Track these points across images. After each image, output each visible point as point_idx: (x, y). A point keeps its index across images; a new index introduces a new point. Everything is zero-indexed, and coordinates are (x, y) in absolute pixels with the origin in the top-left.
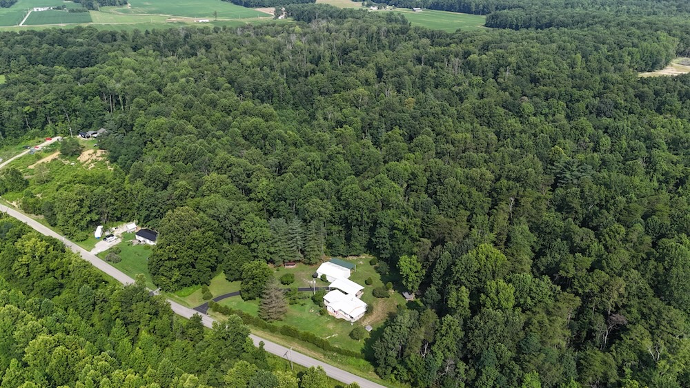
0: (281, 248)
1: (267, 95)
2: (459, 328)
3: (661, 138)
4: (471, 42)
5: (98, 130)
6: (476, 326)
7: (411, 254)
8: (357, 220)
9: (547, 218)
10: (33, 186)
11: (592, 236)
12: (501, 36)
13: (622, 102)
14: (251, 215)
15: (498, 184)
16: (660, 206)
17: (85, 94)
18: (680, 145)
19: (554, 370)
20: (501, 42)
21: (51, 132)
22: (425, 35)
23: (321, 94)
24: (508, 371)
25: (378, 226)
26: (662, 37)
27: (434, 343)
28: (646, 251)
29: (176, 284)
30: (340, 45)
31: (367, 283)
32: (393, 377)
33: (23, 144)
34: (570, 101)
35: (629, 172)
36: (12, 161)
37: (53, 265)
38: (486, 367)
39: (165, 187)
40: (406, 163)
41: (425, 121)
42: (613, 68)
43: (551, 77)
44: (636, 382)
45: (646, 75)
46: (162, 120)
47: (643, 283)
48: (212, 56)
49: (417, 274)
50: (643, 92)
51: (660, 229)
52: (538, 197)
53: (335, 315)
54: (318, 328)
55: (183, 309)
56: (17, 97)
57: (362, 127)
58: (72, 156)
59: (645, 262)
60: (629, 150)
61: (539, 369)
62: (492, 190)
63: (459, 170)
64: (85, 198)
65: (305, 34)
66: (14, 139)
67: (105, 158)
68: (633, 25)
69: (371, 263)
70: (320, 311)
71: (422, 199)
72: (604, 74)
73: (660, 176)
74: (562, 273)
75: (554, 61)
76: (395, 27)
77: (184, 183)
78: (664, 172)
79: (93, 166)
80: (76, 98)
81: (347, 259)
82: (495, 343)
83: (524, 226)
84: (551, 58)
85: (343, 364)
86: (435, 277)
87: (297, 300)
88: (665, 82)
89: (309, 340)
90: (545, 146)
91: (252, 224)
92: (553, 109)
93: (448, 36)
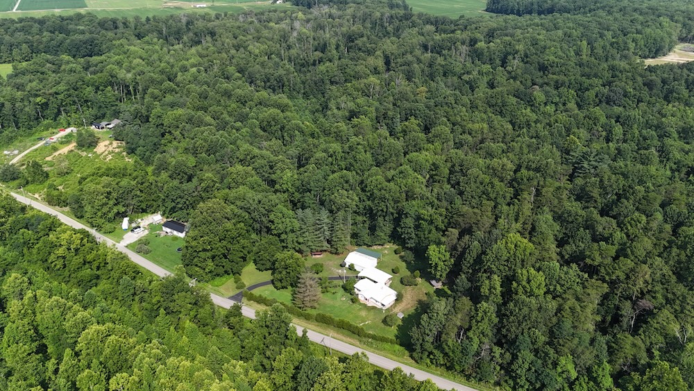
0: (309, 238)
1: (278, 85)
2: (494, 315)
3: (672, 127)
4: (476, 28)
5: (111, 120)
6: (511, 313)
7: (439, 243)
8: (382, 211)
9: (570, 208)
10: (54, 178)
11: (615, 225)
12: (506, 23)
13: (632, 90)
14: (279, 206)
15: (519, 175)
16: (677, 195)
17: (97, 84)
18: (690, 134)
19: (587, 353)
20: (507, 30)
21: (64, 123)
22: (428, 21)
23: (332, 83)
24: (543, 355)
25: (403, 216)
26: (665, 23)
27: (470, 328)
28: (668, 239)
29: (209, 275)
30: (345, 32)
31: (394, 271)
32: (428, 361)
33: (37, 136)
34: (580, 90)
35: (645, 161)
36: (29, 153)
37: (89, 257)
38: (522, 351)
39: (189, 179)
40: (427, 153)
41: (440, 111)
42: (619, 55)
43: (559, 66)
44: (666, 363)
45: (650, 62)
46: (180, 111)
47: (667, 270)
48: (219, 44)
49: (446, 263)
50: (651, 81)
51: (678, 217)
52: (557, 185)
53: (366, 302)
54: (351, 316)
55: (222, 301)
56: (28, 88)
57: (377, 118)
58: (89, 147)
59: (668, 250)
60: (641, 139)
61: (573, 353)
62: (512, 180)
63: (480, 161)
64: (112, 190)
65: (308, 21)
66: (28, 131)
67: (122, 149)
68: (635, 10)
69: (396, 252)
70: (352, 299)
71: (445, 190)
72: (611, 62)
73: (672, 165)
74: (588, 261)
75: (561, 48)
76: (399, 13)
77: (210, 175)
78: (676, 161)
79: (111, 158)
80: (88, 89)
81: (372, 248)
82: (529, 328)
83: (547, 216)
84: (558, 45)
85: (378, 350)
86: (465, 266)
87: (329, 289)
88: (671, 70)
89: (345, 327)
90: (560, 135)
91: (281, 215)
92: (564, 97)
93: (452, 22)
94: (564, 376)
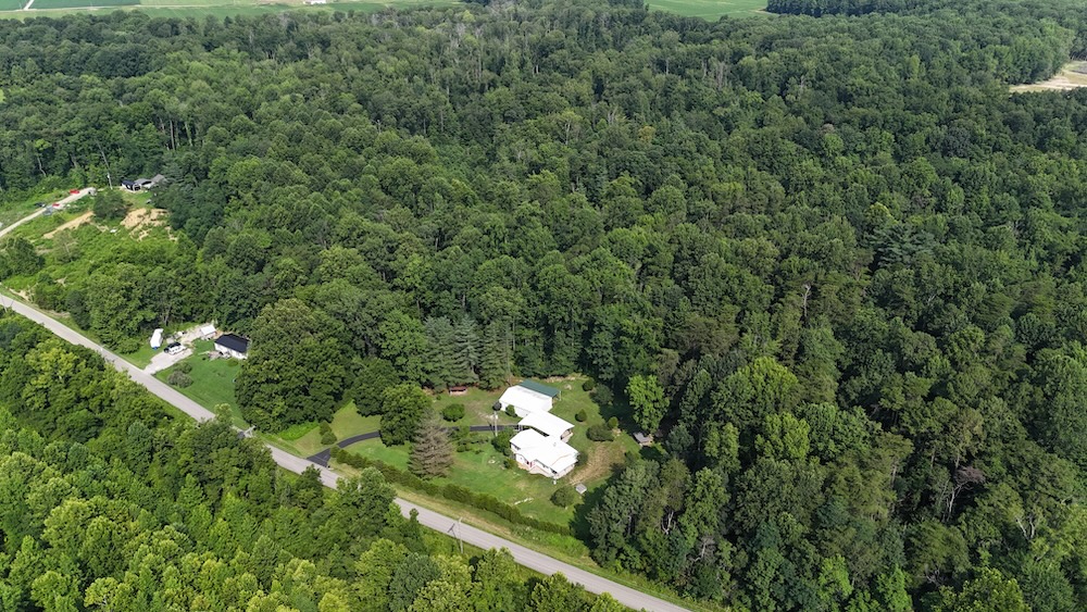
0: (443, 364)
1: (419, 122)
2: (723, 489)
3: (1043, 190)
4: (745, 36)
5: (152, 177)
6: (749, 486)
7: (647, 373)
8: (563, 319)
9: (862, 317)
10: (52, 267)
11: (933, 345)
12: (793, 26)
13: (984, 132)
14: (396, 312)
15: (785, 263)
16: (1040, 297)
17: (131, 119)
18: (1074, 201)
19: (869, 552)
20: (793, 37)
21: (78, 180)
22: (670, 24)
23: (506, 119)
24: (798, 555)
25: (595, 329)
26: (1048, 29)
27: (682, 511)
28: (1016, 368)
29: (279, 421)
30: (535, 41)
31: (579, 418)
32: (618, 563)
33: (35, 200)
34: (901, 131)
35: (993, 244)
36: (18, 227)
37: (85, 391)
38: (764, 549)
39: (260, 269)
40: (641, 229)
41: (671, 164)
42: (969, 78)
43: (870, 92)
44: (997, 572)
45: (1022, 89)
46: (254, 161)
47: (1011, 419)
48: (332, 59)
49: (657, 405)
50: (1016, 117)
51: (1040, 333)
52: (848, 285)
53: (528, 468)
54: (502, 489)
55: (290, 460)
56: (23, 125)
57: (571, 173)
58: (112, 218)
59: (1015, 386)
60: (993, 209)
61: (846, 552)
62: (775, 273)
63: (724, 241)
64: (133, 285)
65: (479, 24)
66: (20, 192)
67: (165, 222)
68: (1002, 8)
69: (585, 388)
70: (505, 463)
71: (665, 287)
72: (955, 88)
73: (1041, 250)
74: (884, 403)
75: (877, 67)
76: (623, 12)
77: (289, 261)
78: (1047, 244)
79: (146, 235)
80: (116, 127)
81: (548, 381)
82: (779, 512)
83: (825, 330)
84: (872, 61)
85: (540, 544)
86: (685, 409)
87: (469, 445)
88: (1052, 101)
89: (489, 507)
90: (860, 202)
91: (397, 326)
92: (874, 144)
93: (707, 26)
94: (832, 591)
